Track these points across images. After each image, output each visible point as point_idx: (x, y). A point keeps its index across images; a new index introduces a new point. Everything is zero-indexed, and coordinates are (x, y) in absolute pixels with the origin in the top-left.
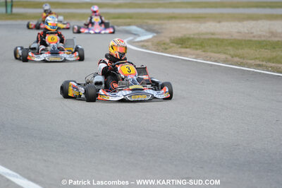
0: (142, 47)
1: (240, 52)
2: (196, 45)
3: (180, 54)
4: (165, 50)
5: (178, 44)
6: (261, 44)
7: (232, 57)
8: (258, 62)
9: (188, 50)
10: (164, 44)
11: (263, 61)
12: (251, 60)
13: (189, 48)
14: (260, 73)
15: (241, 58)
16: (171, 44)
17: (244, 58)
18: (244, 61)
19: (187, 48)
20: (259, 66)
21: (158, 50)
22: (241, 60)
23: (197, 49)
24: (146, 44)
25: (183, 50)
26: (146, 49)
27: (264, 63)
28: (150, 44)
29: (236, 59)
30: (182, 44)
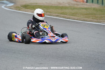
0: (10, 8)
1: (49, 10)
2: (31, 8)
3: (26, 11)
4: (19, 10)
5: (24, 7)
6: (56, 7)
7: (46, 12)
8: (57, 14)
9: (28, 10)
10: (19, 7)
11: (58, 14)
12: (54, 13)
13: (29, 9)
14: (59, 19)
15: (50, 13)
16: (21, 8)
17: (51, 13)
18: (52, 14)
19: (28, 9)
20: (57, 16)
21: (17, 10)
22: (50, 14)
23: (32, 9)
24: (11, 7)
25: (27, 10)
26: (12, 9)
27: (59, 15)
28: (13, 7)
29: (48, 13)
30: (26, 7)
